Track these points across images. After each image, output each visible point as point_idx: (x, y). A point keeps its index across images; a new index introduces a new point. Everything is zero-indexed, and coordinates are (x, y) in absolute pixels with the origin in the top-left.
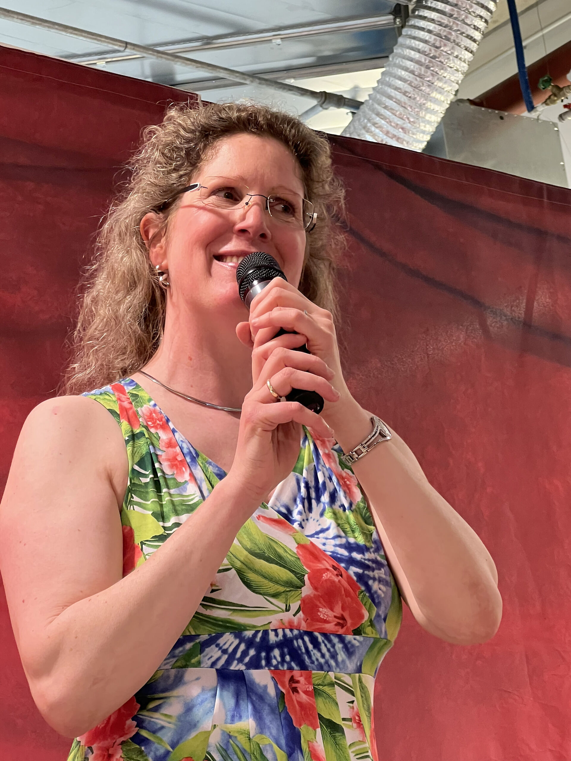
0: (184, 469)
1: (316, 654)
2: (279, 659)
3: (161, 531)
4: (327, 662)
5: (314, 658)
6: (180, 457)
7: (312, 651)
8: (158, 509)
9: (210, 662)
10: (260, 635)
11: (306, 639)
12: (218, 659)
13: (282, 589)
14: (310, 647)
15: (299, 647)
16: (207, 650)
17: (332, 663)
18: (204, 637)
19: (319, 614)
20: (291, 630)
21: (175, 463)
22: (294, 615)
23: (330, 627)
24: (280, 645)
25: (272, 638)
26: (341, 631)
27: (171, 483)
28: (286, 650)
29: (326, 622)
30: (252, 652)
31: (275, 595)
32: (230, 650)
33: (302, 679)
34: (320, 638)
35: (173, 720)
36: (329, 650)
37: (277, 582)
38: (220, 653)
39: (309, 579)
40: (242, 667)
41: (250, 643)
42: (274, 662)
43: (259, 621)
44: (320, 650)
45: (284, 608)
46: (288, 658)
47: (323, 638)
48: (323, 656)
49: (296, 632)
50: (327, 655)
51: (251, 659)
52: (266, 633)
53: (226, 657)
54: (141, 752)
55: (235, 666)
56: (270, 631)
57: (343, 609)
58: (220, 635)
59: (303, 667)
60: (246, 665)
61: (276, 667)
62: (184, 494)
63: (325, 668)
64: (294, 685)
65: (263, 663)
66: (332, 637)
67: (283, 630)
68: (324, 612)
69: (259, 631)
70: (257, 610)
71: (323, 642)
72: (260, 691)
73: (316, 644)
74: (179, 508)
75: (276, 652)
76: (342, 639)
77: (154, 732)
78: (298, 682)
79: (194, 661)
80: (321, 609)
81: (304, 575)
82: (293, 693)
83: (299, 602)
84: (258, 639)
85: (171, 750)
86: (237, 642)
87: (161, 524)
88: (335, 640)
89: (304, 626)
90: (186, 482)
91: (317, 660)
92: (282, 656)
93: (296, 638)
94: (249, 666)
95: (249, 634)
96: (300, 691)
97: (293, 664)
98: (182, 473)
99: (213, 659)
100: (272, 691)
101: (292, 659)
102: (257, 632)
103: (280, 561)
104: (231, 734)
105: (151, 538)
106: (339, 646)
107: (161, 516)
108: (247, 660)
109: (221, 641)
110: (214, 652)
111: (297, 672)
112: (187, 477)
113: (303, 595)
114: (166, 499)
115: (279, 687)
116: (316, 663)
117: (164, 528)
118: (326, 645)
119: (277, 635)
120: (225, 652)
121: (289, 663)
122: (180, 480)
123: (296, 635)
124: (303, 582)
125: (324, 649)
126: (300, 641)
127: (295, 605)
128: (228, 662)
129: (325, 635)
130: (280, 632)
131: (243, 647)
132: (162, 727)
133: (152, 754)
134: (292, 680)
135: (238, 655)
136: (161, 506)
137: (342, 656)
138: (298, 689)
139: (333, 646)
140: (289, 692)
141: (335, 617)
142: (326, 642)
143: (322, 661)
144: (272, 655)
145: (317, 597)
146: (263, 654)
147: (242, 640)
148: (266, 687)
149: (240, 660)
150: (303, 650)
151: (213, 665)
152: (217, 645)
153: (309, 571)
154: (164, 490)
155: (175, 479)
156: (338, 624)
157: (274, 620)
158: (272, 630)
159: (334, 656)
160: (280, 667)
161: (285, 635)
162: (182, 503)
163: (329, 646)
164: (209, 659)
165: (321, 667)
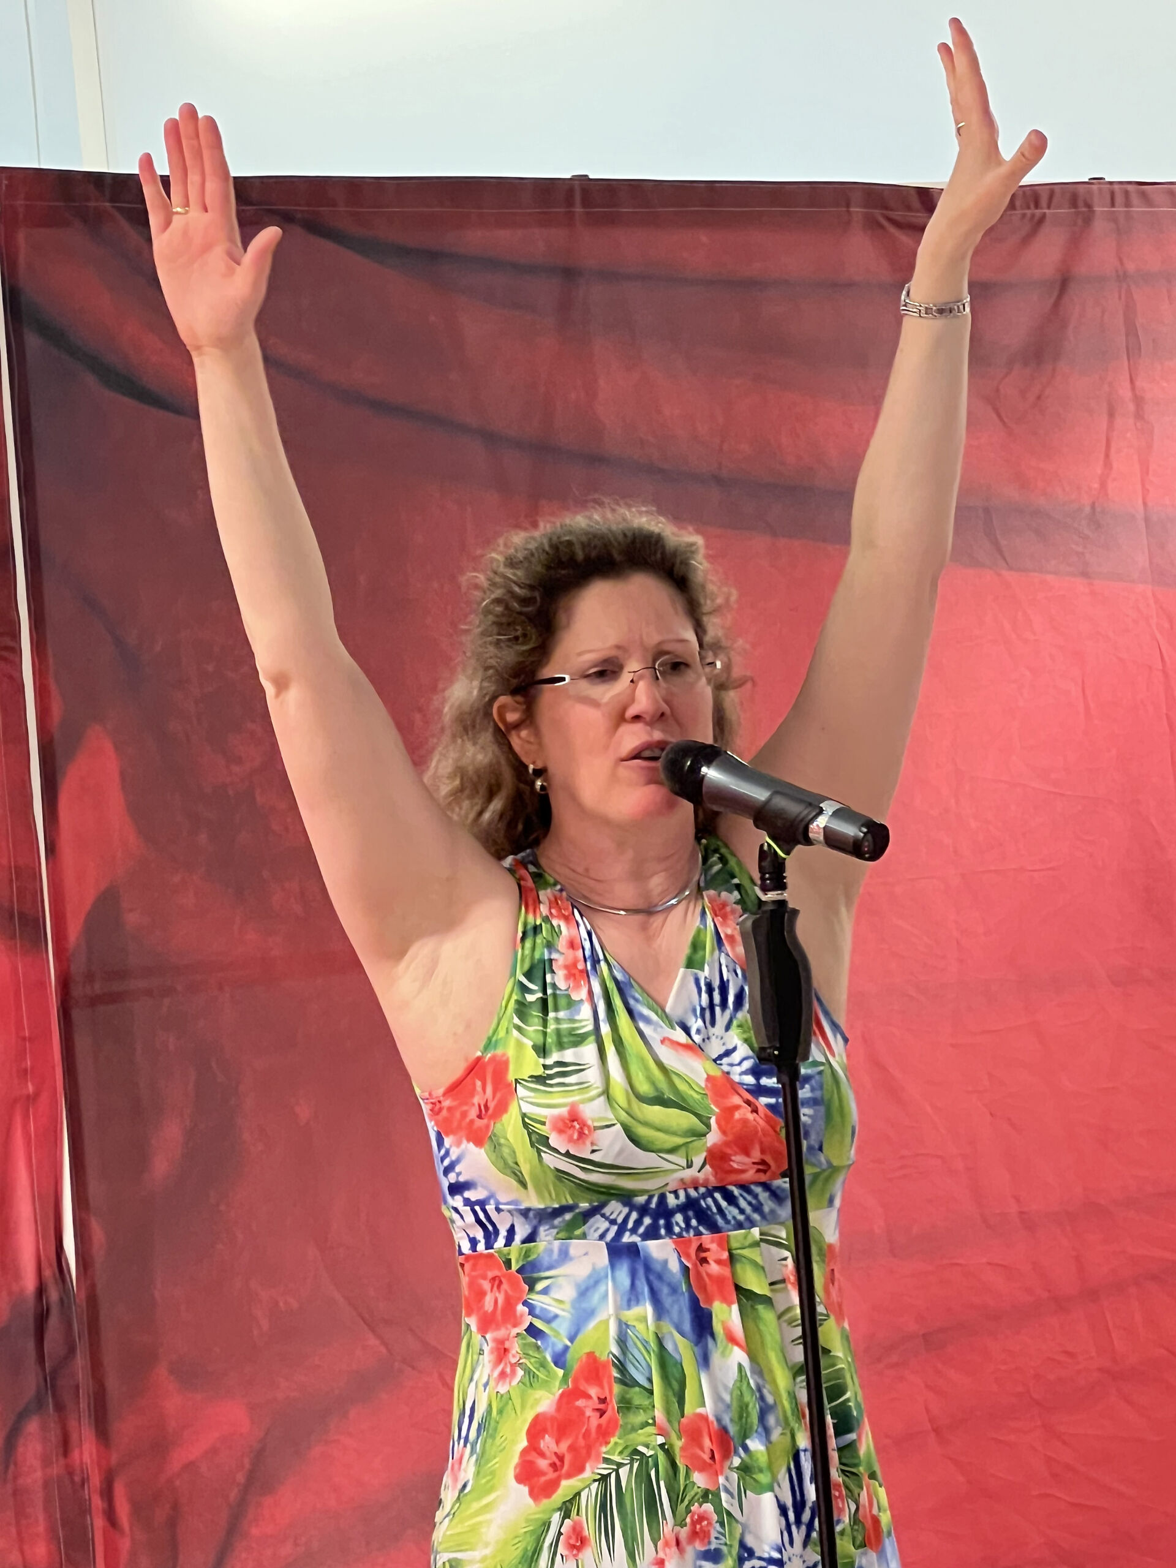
0: (582, 982)
1: (732, 1212)
2: (683, 1225)
3: (540, 1071)
4: (748, 1218)
5: (729, 1217)
6: (581, 966)
7: (726, 1208)
8: (539, 1040)
9: (597, 1235)
10: (655, 1200)
11: (717, 1196)
12: (607, 1230)
13: (680, 1141)
14: (724, 1204)
15: (709, 1208)
16: (592, 1221)
17: (756, 1217)
18: (584, 1205)
19: (732, 1163)
20: (696, 1189)
21: (574, 974)
22: (699, 1172)
23: (750, 1175)
24: (682, 1209)
25: (672, 1201)
26: (763, 1178)
27: (562, 1002)
28: (691, 1213)
29: (743, 1171)
30: (647, 1221)
31: (672, 1151)
32: (620, 1220)
33: (713, 1247)
34: (736, 1192)
35: (567, 1306)
36: (750, 1204)
37: (674, 1133)
38: (606, 1224)
39: (718, 1122)
40: (636, 1239)
41: (643, 1210)
42: (677, 1229)
43: (652, 1184)
44: (737, 1206)
45: (684, 1164)
46: (694, 1222)
47: (741, 1192)
48: (742, 1211)
49: (702, 1190)
50: (748, 1209)
51: (647, 1228)
52: (662, 1198)
53: (615, 1228)
54: (538, 1348)
55: (627, 1238)
56: (668, 1194)
57: (763, 1152)
58: (603, 1205)
59: (714, 1228)
60: (640, 1236)
61: (680, 1235)
62: (577, 1018)
63: (746, 1224)
64: (704, 1255)
65: (663, 1232)
66: (753, 1187)
67: (685, 1190)
68: (738, 1161)
69: (654, 1195)
70: (650, 1172)
71: (741, 1195)
72: (658, 1267)
73: (731, 1199)
74: (565, 1040)
75: (679, 1218)
76: (766, 1186)
77: (548, 1321)
78: (708, 1250)
79: (578, 1232)
80: (733, 1158)
81: (710, 1118)
82: (701, 1265)
83: (704, 1154)
84: (653, 1205)
85: (569, 1343)
86: (626, 1210)
87: (541, 1061)
88: (758, 1190)
89: (713, 1182)
90: (582, 1000)
91: (734, 1218)
92: (687, 1221)
93: (704, 1197)
94: (646, 1236)
95: (641, 1199)
96: (711, 1262)
97: (701, 1228)
98: (578, 986)
99: (600, 1231)
100: (674, 1266)
101: (699, 1222)
102: (651, 1197)
103: (681, 1104)
104: (629, 1323)
105: (529, 1077)
106: (763, 1196)
107: (542, 1050)
108: (641, 1230)
109: (607, 1211)
110: (599, 1224)
111: (707, 1237)
112: (583, 994)
113: (709, 1144)
114: (552, 1027)
115: (682, 1259)
116: (733, 1222)
117: (545, 1067)
118: (745, 1199)
119: (677, 1197)
120: (613, 1222)
121: (696, 1229)
122: (575, 997)
123: (703, 1194)
124: (709, 1126)
125: (743, 1203)
126: (709, 1200)
127: (698, 1160)
128: (619, 1234)
129: (744, 1187)
130: (682, 1194)
131: (634, 1216)
132: (556, 1316)
133: (550, 1349)
134: (701, 1248)
135: (630, 1225)
136: (545, 1034)
137: (768, 1205)
138: (708, 1259)
139: (756, 1196)
140: (695, 1265)
141: (754, 1163)
142: (745, 1195)
143: (741, 1217)
144: (673, 1221)
145: (726, 1144)
146: (662, 1222)
147: (632, 1207)
148: (666, 1262)
149: (634, 1231)
150: (714, 1210)
151: (602, 1237)
152: (603, 1216)
153: (717, 1110)
154: (551, 1015)
155: (569, 996)
156: (758, 1171)
157: (673, 1181)
158: (670, 1192)
159: (758, 1208)
160: (684, 1234)
161: (687, 1196)
162: (571, 1032)
163: (749, 1198)
164: (595, 1231)
165: (740, 1226)
